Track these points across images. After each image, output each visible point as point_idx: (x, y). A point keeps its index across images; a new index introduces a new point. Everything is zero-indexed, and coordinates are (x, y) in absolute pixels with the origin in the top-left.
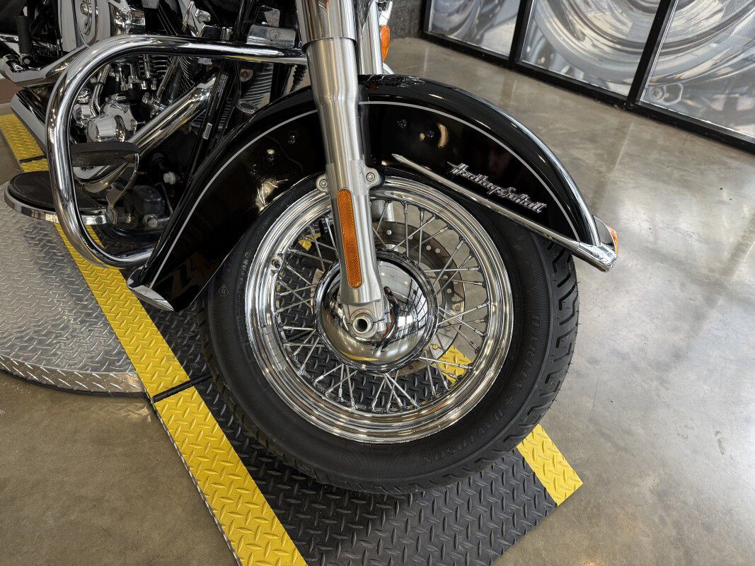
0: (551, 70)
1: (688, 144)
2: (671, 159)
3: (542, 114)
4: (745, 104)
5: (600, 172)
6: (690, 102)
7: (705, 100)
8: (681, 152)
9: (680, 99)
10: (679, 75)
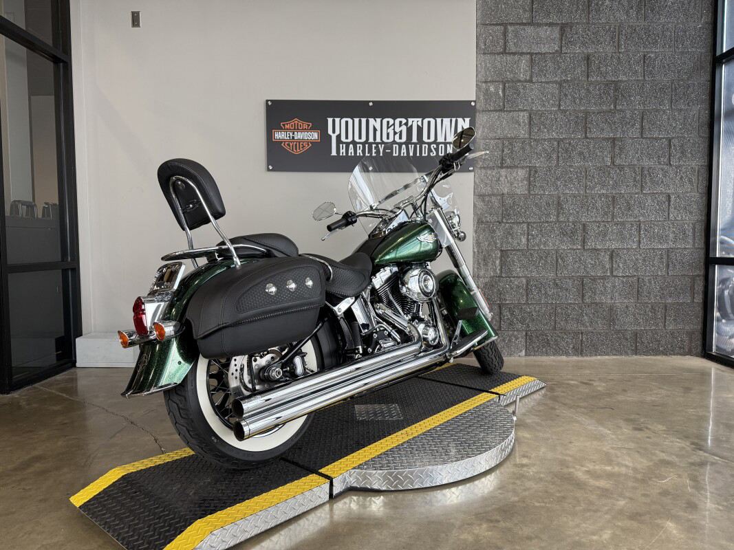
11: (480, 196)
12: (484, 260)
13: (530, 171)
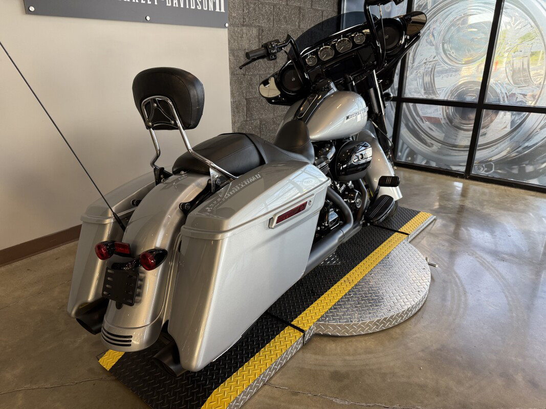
0: (415, 163)
1: (508, 192)
2: (506, 200)
3: (427, 186)
4: (530, 169)
5: (479, 211)
6: (499, 171)
7: (506, 169)
8: (508, 196)
9: (493, 170)
10: (490, 159)
11: (232, 51)
12: (237, 108)
13: (259, 30)
